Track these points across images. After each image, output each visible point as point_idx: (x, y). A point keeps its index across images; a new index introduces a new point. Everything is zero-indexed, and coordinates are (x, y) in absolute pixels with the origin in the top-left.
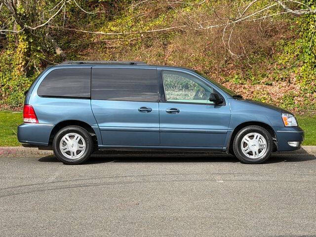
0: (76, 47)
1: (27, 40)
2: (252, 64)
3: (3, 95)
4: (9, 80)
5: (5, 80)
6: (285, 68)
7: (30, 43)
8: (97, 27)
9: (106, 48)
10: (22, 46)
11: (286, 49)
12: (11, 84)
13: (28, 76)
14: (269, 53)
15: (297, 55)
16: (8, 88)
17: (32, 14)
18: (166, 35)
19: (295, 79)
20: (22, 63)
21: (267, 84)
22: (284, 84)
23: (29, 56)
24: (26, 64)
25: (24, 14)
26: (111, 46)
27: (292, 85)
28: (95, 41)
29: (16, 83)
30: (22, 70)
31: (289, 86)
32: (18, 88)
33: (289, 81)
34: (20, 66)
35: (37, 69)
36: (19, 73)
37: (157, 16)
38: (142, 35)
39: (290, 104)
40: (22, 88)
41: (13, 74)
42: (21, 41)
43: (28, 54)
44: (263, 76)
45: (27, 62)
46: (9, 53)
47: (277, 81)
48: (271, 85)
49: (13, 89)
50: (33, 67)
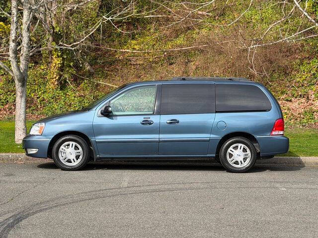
0: (103, 63)
1: (61, 56)
2: (271, 81)
3: (39, 107)
4: (44, 93)
5: (40, 93)
6: (303, 86)
7: (63, 59)
8: (121, 45)
9: (131, 64)
10: (57, 62)
11: (302, 68)
12: (46, 96)
13: (61, 89)
14: (286, 72)
15: (314, 74)
16: (43, 100)
17: (67, 32)
18: (186, 53)
19: (313, 96)
20: (56, 77)
21: (287, 100)
22: (303, 100)
23: (62, 70)
24: (59, 78)
25: (59, 33)
26: (135, 63)
27: (310, 102)
28: (120, 58)
29: (50, 96)
30: (56, 83)
31: (307, 103)
32: (52, 100)
33: (308, 97)
34: (54, 80)
35: (69, 82)
36: (53, 86)
37: (177, 36)
38: (166, 53)
39: (311, 119)
40: (56, 100)
41: (47, 87)
42: (56, 58)
43: (61, 69)
44: (282, 93)
45: (61, 76)
46: (43, 68)
47: (296, 97)
48: (291, 101)
49: (48, 101)
50: (65, 81)
